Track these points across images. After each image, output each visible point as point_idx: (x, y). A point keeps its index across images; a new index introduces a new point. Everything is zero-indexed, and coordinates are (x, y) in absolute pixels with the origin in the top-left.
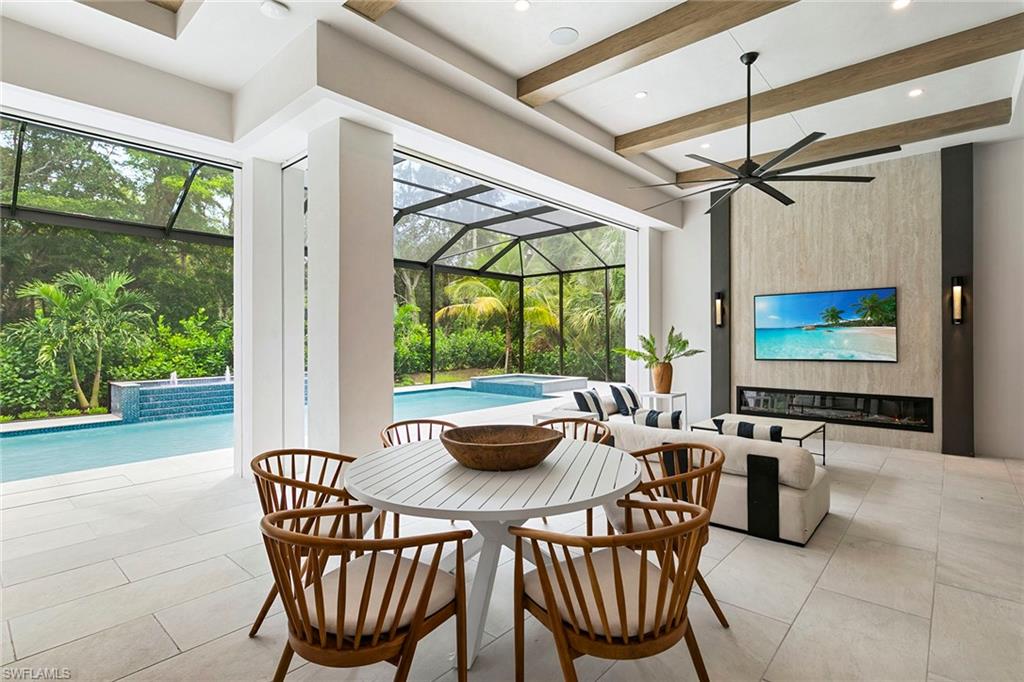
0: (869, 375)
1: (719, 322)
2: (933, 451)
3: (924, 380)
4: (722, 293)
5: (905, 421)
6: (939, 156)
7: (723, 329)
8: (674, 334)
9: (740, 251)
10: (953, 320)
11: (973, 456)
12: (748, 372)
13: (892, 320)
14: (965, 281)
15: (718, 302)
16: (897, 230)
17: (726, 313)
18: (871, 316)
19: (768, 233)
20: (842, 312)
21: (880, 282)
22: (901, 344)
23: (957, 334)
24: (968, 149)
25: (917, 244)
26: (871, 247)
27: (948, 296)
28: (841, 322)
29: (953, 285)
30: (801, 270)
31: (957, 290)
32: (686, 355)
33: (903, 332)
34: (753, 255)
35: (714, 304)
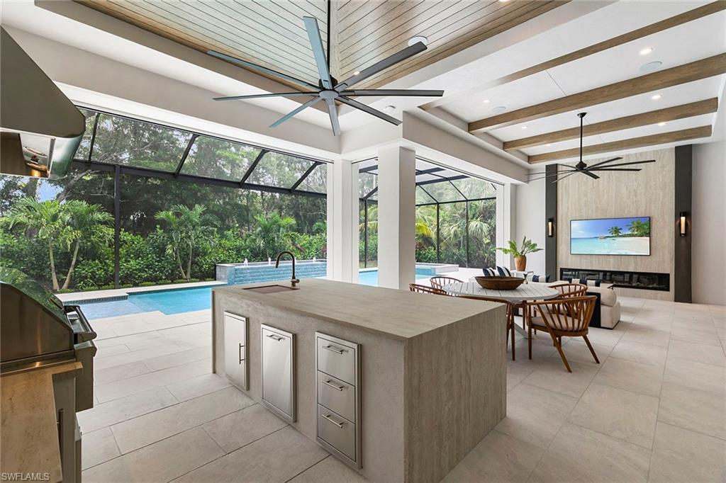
0: (635, 262)
1: (550, 234)
2: (669, 300)
3: (665, 264)
4: (552, 218)
5: (655, 285)
6: (674, 150)
7: (552, 239)
8: (526, 241)
9: (562, 196)
10: (681, 234)
11: (691, 303)
12: (567, 261)
13: (649, 234)
14: (687, 215)
15: (550, 223)
16: (651, 188)
17: (554, 229)
18: (637, 231)
19: (579, 188)
20: (621, 229)
21: (642, 213)
22: (652, 246)
23: (683, 241)
24: (689, 148)
25: (661, 195)
26: (636, 196)
27: (678, 222)
28: (620, 234)
29: (681, 216)
30: (597, 207)
31: (683, 219)
32: (533, 251)
33: (653, 240)
34: (570, 199)
35: (547, 225)
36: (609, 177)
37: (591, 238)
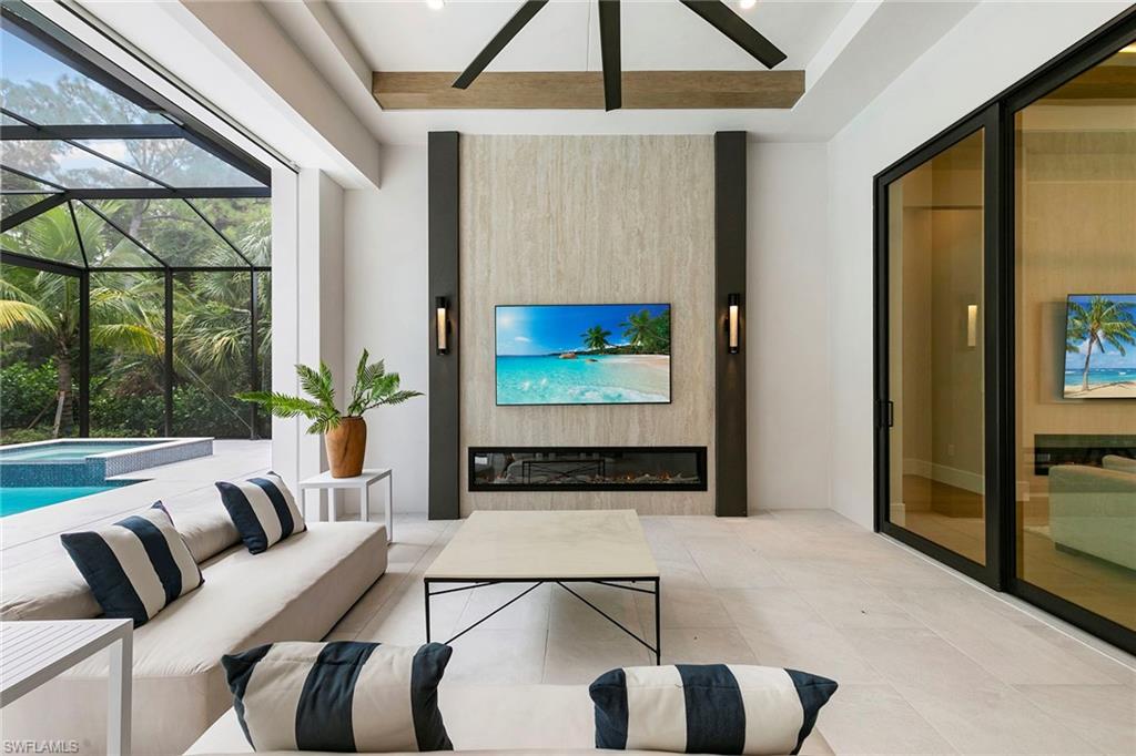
0: (640, 422)
1: (442, 345)
2: (709, 514)
3: (695, 426)
4: (446, 296)
5: (679, 479)
6: (712, 142)
7: (447, 358)
9: (474, 235)
10: (729, 348)
11: (746, 516)
12: (486, 425)
13: (669, 352)
14: (739, 299)
15: (442, 312)
16: (671, 228)
17: (454, 330)
18: (641, 339)
19: (514, 212)
20: (608, 333)
21: (652, 297)
22: (674, 378)
23: (732, 365)
24: (741, 139)
25: (691, 249)
26: (643, 249)
27: (723, 318)
28: (607, 347)
29: (730, 304)
30: (559, 272)
31: (734, 311)
32: (390, 401)
33: (674, 357)
34: (494, 242)
35: (433, 317)
36: (585, 191)
37: (544, 356)
